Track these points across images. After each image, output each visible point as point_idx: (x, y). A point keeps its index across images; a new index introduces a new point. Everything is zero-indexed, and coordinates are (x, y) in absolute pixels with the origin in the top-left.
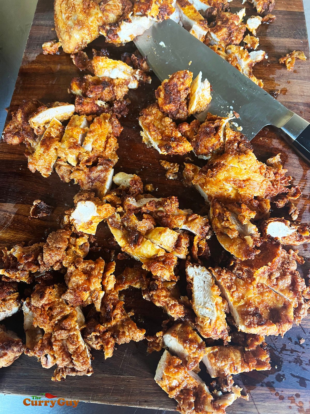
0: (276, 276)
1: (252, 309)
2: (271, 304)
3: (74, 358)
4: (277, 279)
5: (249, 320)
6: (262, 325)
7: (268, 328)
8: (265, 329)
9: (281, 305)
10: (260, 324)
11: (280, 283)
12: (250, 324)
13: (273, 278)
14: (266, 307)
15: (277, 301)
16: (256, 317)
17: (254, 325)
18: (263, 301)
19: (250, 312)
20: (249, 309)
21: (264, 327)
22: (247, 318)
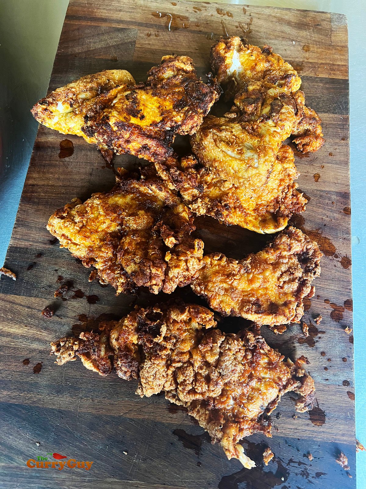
0: (285, 280)
1: (254, 299)
2: (273, 299)
3: (180, 389)
4: (284, 282)
5: (248, 307)
6: (259, 313)
7: (264, 317)
8: (261, 317)
9: (281, 302)
10: (257, 312)
11: (286, 286)
12: (248, 311)
13: (281, 280)
14: (267, 300)
15: (280, 298)
16: (256, 306)
17: (252, 312)
18: (266, 294)
19: (252, 301)
20: (251, 299)
21: (260, 315)
22: (246, 305)
